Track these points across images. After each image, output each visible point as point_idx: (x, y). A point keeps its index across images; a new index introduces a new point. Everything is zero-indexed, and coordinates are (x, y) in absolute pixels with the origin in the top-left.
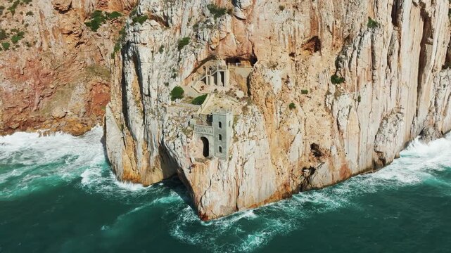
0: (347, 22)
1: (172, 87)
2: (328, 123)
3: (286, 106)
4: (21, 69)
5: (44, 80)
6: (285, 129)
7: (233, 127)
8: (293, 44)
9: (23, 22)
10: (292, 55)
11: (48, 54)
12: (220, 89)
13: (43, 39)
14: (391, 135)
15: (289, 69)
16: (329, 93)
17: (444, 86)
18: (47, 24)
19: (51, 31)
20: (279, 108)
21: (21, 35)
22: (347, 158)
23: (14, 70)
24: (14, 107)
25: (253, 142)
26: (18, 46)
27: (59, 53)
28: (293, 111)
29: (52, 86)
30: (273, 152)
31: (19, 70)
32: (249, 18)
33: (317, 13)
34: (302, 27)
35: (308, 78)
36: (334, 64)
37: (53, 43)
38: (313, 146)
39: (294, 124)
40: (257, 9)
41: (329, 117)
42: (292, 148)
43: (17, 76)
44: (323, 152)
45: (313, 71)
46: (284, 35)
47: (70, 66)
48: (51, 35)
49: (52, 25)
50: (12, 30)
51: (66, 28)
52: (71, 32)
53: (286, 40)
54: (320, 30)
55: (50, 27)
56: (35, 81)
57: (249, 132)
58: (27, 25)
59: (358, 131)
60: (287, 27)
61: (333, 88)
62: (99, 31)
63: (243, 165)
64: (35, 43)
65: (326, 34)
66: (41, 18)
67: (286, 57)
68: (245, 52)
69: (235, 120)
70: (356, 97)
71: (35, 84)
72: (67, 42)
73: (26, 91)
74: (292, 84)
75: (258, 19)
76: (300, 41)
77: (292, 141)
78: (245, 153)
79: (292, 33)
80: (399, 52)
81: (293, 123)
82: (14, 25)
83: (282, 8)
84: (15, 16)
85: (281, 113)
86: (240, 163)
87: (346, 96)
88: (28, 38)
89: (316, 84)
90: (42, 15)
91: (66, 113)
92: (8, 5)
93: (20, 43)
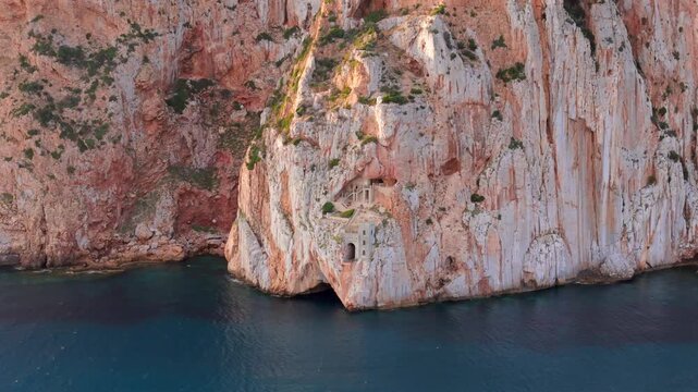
0: (488, 144)
1: (323, 201)
2: (465, 238)
3: (423, 221)
4: (106, 172)
5: (125, 187)
6: (422, 241)
7: (375, 236)
8: (432, 166)
9: (106, 110)
10: (430, 175)
12: (365, 205)
14: (543, 256)
15: (427, 187)
16: (466, 210)
17: (647, 206)
18: (129, 110)
19: (132, 119)
20: (416, 223)
21: (105, 128)
22: (487, 274)
23: (99, 174)
24: (98, 223)
25: (391, 249)
26: (103, 143)
27: (141, 149)
28: (430, 227)
29: (133, 196)
30: (409, 260)
31: (104, 175)
32: (390, 145)
33: (455, 138)
34: (440, 151)
35: (446, 197)
37: (133, 134)
38: (450, 259)
39: (431, 238)
40: (398, 138)
41: (465, 232)
42: (428, 258)
43: (100, 182)
44: (459, 265)
45: (451, 190)
46: (423, 159)
47: (152, 166)
48: (132, 124)
49: (134, 110)
50: (94, 122)
51: (150, 113)
52: (155, 118)
53: (425, 163)
54: (458, 153)
55: (131, 112)
56: (117, 187)
57: (388, 240)
58: (111, 115)
59: (499, 248)
60: (426, 151)
61: (472, 206)
62: (186, 112)
63: (382, 266)
64: (119, 138)
65: (466, 156)
66: (123, 102)
67: (424, 178)
68: (387, 174)
69: (377, 230)
70: (496, 215)
71: (117, 191)
72: (149, 132)
73: (110, 201)
74: (429, 202)
75: (399, 146)
76: (438, 164)
77: (428, 252)
78: (384, 257)
79: (431, 156)
80: (556, 170)
81: (429, 236)
82: (96, 114)
83: (422, 135)
84: (96, 102)
85: (418, 227)
86: (380, 265)
87: (485, 213)
88: (113, 132)
89: (454, 202)
90: (123, 98)
91: (154, 232)
92: (84, 86)
93: (105, 140)
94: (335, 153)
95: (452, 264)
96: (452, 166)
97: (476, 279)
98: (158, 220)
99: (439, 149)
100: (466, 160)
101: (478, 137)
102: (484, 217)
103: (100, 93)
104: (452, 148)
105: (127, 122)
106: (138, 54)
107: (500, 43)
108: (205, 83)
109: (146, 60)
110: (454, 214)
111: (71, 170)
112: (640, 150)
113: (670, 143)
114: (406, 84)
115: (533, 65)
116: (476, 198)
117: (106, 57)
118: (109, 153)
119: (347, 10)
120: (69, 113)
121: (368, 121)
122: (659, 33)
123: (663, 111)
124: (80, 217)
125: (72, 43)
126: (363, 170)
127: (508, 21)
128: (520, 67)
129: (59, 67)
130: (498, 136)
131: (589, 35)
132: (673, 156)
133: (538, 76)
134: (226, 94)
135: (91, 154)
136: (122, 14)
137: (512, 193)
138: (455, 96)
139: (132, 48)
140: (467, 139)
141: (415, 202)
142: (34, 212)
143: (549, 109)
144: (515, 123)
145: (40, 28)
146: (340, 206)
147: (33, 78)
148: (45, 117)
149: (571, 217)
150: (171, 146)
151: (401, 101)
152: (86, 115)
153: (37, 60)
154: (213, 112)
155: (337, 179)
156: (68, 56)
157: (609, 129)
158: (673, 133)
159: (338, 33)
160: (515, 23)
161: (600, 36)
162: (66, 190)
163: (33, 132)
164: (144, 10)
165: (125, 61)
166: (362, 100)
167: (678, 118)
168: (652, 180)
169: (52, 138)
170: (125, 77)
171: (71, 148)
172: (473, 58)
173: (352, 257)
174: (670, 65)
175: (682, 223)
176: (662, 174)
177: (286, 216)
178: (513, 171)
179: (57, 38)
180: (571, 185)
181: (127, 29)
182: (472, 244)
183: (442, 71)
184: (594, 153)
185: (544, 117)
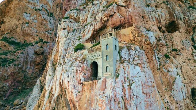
0: (192, 19)
3: (162, 55)
4: (7, 76)
5: (17, 84)
7: (119, 53)
8: (159, 22)
9: (17, 56)
10: (159, 28)
11: (24, 72)
13: (25, 65)
15: (159, 34)
18: (29, 59)
19: (29, 62)
20: (156, 55)
23: (3, 76)
25: (138, 68)
27: (30, 72)
28: (169, 60)
29: (20, 88)
31: (5, 77)
32: (128, 5)
33: (172, 10)
34: (163, 14)
35: (175, 42)
36: (191, 40)
37: (28, 67)
45: (177, 39)
46: (152, 17)
47: (34, 79)
48: (29, 64)
49: (31, 59)
50: (11, 59)
51: (37, 61)
52: (40, 64)
53: (154, 19)
54: (175, 18)
55: (30, 60)
56: (12, 83)
57: (134, 60)
58: (19, 57)
60: (153, 13)
63: (130, 85)
64: (19, 65)
65: (181, 22)
66: (27, 56)
68: (127, 21)
71: (11, 85)
72: (36, 68)
73: (4, 87)
75: (134, 6)
77: (174, 82)
78: (131, 75)
79: (157, 16)
82: (13, 57)
83: (148, 6)
84: (15, 54)
85: (159, 58)
86: (127, 84)
88: (16, 62)
89: (183, 47)
90: (28, 55)
91: (22, 102)
92: (14, 50)
93: (11, 64)
109: (42, 47)
126: (108, 20)
136: (37, 36)
164: (45, 36)
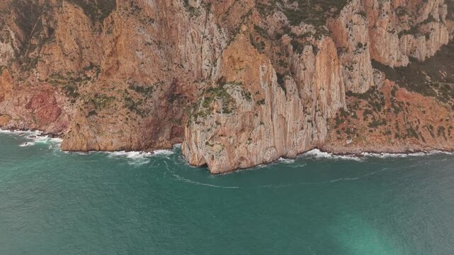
94: (209, 127)
95: (242, 158)
96: (243, 130)
97: (249, 162)
98: (165, 135)
99: (239, 125)
100: (247, 128)
101: (250, 121)
102: (252, 145)
103: (148, 100)
104: (243, 126)
105: (156, 109)
106: (159, 88)
107: (258, 93)
108: (180, 94)
110: (243, 144)
111: (139, 124)
112: (299, 120)
113: (308, 117)
114: (230, 107)
115: (267, 100)
116: (250, 139)
117: (150, 89)
118: (151, 118)
119: (214, 82)
120: (139, 107)
121: (218, 118)
122: (306, 85)
123: (306, 108)
124: (142, 137)
125: (140, 85)
127: (261, 86)
128: (264, 100)
129: (136, 93)
130: (257, 121)
131: (284, 89)
132: (309, 121)
133: (269, 103)
134: (186, 97)
135: (145, 119)
137: (260, 137)
138: (244, 110)
139: (157, 87)
140: (248, 122)
141: (232, 142)
142: (129, 136)
143: (272, 111)
144: (262, 116)
145: (130, 81)
146: (210, 143)
147: (129, 96)
148: (132, 108)
149: (277, 141)
150: (169, 114)
151: (228, 113)
152: (144, 107)
153: (129, 91)
154: (182, 103)
155: (210, 135)
156: (139, 89)
157: (290, 116)
158: (309, 114)
159: (211, 89)
160: (262, 87)
161: (288, 90)
162: (138, 130)
163: (129, 113)
165: (155, 90)
166: (217, 112)
167: (311, 109)
168: (302, 129)
169: (134, 114)
170: (155, 95)
171: (139, 117)
172: (250, 98)
173: (213, 159)
174: (309, 94)
175: (311, 139)
176: (305, 127)
177: (196, 144)
178: (260, 131)
179: (136, 84)
180: (278, 133)
181: (156, 81)
182: (248, 153)
183: (240, 103)
184: (285, 123)
185: (270, 114)
